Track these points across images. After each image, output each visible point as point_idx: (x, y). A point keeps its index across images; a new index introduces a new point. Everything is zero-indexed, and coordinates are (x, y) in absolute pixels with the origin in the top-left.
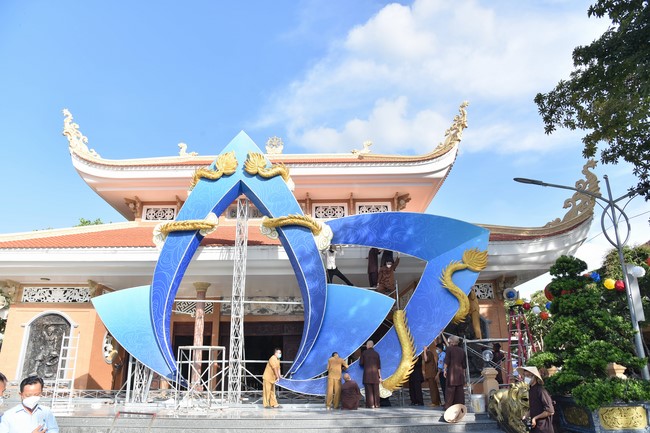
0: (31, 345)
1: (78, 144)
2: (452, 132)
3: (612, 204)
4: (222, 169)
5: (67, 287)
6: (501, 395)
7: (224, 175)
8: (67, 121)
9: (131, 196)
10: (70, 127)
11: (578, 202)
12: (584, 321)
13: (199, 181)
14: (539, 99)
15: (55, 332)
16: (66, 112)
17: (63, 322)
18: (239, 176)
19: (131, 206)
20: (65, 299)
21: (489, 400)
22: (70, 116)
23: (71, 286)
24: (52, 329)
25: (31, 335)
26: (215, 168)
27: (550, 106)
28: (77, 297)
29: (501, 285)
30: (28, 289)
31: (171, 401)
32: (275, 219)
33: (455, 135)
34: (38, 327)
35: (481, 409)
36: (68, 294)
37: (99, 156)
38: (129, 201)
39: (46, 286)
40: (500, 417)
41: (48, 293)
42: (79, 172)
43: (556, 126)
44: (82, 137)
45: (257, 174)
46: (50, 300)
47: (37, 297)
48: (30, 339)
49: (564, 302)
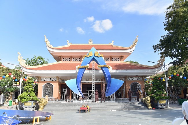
0: (44, 90)
1: (48, 44)
2: (134, 43)
3: (165, 66)
4: (90, 55)
5: (51, 78)
6: (144, 98)
7: (90, 56)
8: (45, 38)
9: (60, 56)
10: (46, 40)
11: (160, 61)
12: (158, 87)
13: (85, 57)
14: (153, 46)
15: (49, 87)
16: (45, 36)
17: (51, 85)
18: (93, 57)
19: (60, 58)
20: (50, 80)
21: (142, 100)
22: (46, 37)
23: (52, 77)
24: (48, 87)
25: (44, 88)
26: (88, 55)
27: (155, 48)
28: (53, 80)
29: (144, 78)
30: (42, 78)
31: (82, 101)
32: (101, 66)
33: (135, 44)
34: (45, 86)
35: (140, 101)
36: (51, 79)
37: (52, 46)
38: (59, 57)
39: (46, 77)
40: (143, 102)
41: (46, 79)
42: (49, 50)
43: (156, 51)
44: (49, 42)
45: (97, 56)
46: (47, 80)
47: (44, 80)
48: (44, 89)
49: (155, 84)
